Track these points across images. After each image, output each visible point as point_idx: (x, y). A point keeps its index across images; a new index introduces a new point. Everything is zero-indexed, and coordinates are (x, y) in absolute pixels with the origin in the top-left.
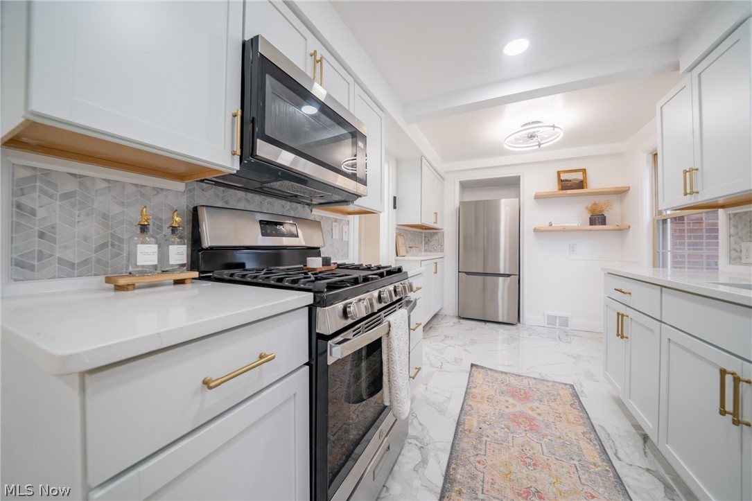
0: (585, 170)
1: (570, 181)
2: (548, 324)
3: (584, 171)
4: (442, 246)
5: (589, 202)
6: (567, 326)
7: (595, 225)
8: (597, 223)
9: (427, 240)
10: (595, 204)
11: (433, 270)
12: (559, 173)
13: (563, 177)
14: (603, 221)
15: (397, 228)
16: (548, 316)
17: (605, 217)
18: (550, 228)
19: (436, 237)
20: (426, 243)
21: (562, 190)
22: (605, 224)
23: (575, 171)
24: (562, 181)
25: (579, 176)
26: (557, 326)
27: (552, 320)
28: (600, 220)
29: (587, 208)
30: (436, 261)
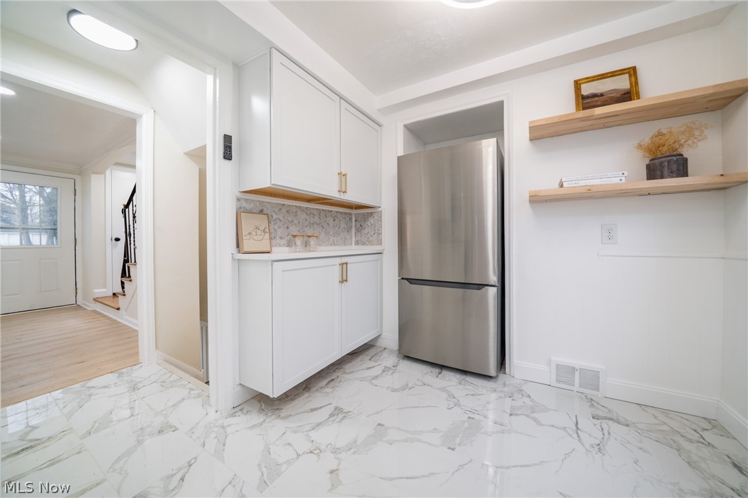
0: (634, 69)
1: (602, 95)
2: (558, 381)
3: (632, 72)
4: (380, 234)
5: (646, 132)
6: (597, 389)
7: (662, 177)
8: (666, 172)
9: (359, 226)
10: (660, 134)
11: (337, 277)
12: (577, 84)
13: (587, 89)
14: (681, 167)
15: (238, 200)
16: (558, 366)
17: (687, 159)
18: (562, 191)
19: (371, 220)
20: (358, 230)
21: (584, 109)
22: (685, 174)
23: (613, 74)
24: (584, 98)
25: (623, 83)
26: (576, 388)
27: (565, 373)
28: (674, 167)
29: (640, 146)
30: (344, 260)
